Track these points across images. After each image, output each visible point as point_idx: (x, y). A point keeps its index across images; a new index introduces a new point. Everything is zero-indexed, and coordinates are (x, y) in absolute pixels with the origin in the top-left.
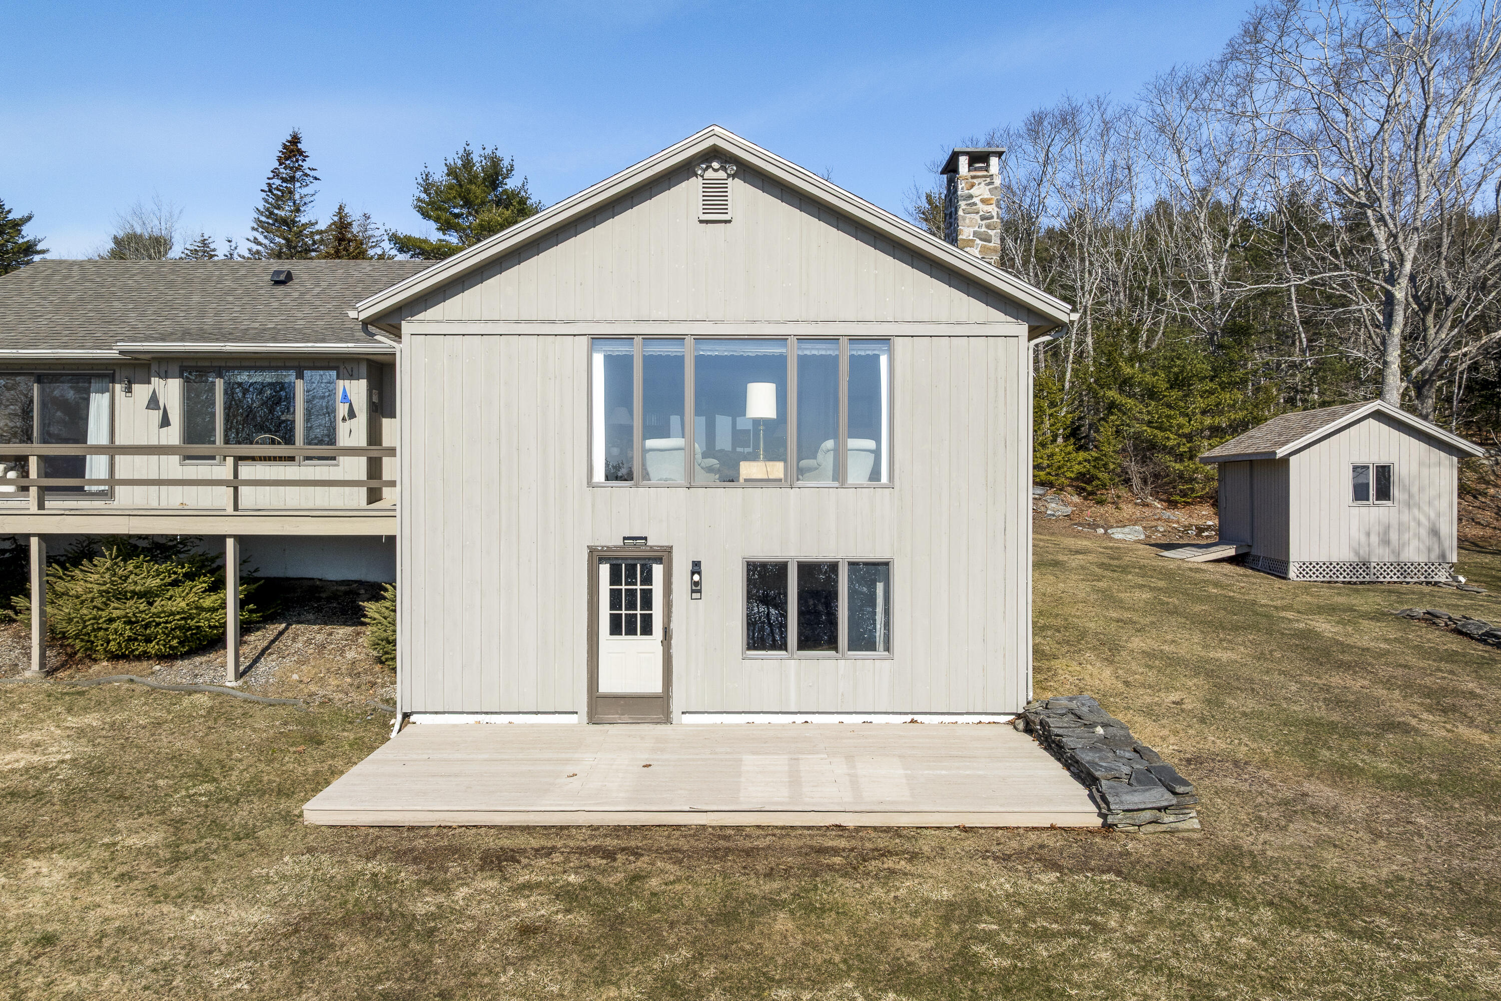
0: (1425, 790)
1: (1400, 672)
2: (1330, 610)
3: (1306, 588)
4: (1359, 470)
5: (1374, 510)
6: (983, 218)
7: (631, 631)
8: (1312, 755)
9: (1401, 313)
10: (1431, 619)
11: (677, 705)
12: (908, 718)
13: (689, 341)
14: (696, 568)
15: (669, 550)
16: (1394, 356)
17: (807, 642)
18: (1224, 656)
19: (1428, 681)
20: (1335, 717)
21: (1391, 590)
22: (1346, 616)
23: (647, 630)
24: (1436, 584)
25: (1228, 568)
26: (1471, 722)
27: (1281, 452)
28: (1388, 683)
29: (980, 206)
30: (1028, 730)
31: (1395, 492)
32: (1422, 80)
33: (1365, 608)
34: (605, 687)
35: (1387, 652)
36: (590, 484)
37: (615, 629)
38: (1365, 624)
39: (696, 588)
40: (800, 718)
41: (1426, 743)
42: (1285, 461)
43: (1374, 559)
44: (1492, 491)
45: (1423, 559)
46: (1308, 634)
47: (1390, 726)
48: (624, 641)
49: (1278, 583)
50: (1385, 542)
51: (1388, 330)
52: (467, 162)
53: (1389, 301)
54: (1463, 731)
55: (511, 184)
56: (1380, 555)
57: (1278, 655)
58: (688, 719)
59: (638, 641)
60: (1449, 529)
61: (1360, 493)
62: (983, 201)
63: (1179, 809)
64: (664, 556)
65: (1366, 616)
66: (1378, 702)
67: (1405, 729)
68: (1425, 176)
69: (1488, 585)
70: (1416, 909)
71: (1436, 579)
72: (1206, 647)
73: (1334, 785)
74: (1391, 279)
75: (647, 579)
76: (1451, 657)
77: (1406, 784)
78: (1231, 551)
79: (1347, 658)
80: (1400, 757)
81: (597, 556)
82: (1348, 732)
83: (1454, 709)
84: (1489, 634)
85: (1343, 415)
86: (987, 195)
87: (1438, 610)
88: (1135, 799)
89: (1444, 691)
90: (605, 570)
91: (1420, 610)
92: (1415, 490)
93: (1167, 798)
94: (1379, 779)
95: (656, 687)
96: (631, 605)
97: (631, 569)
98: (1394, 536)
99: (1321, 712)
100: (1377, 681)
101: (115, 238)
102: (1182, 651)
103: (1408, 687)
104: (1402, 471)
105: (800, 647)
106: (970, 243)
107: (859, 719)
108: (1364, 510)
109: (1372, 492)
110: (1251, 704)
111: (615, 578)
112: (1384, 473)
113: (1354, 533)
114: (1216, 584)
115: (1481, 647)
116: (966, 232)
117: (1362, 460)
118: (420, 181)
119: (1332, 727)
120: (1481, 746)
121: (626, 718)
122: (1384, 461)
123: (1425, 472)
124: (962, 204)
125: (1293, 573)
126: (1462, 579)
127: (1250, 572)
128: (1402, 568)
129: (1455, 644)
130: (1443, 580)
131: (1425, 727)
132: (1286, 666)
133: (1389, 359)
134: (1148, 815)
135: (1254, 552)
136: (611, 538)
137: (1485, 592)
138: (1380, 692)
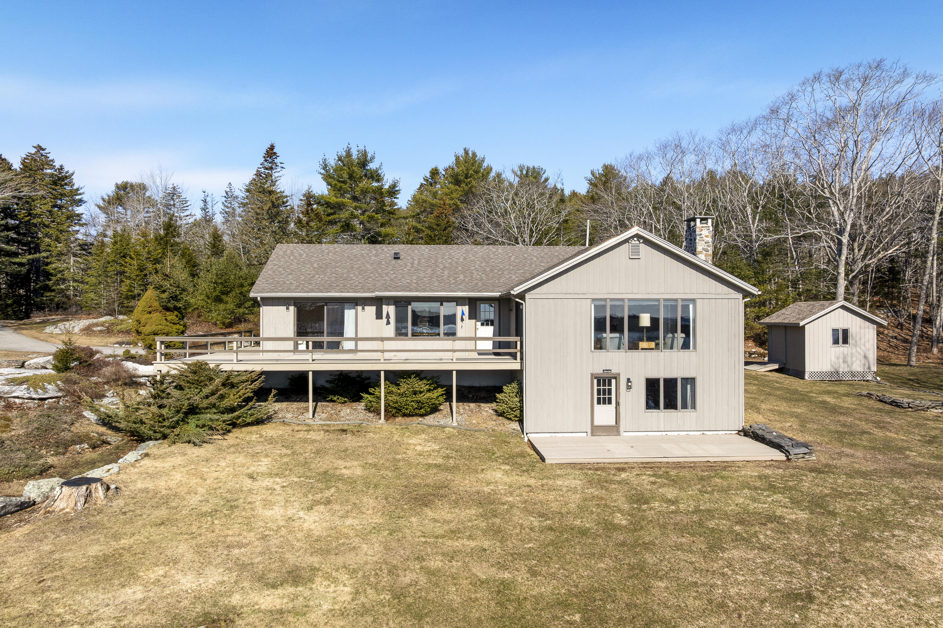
0: (879, 450)
1: (863, 416)
2: (829, 393)
3: (814, 382)
4: (835, 332)
5: (841, 348)
6: (706, 243)
7: (604, 403)
8: (841, 441)
9: (846, 249)
10: (869, 396)
11: (622, 429)
12: (701, 433)
13: (626, 301)
14: (629, 380)
15: (619, 374)
16: (842, 270)
17: (667, 407)
18: (799, 411)
19: (873, 418)
20: (845, 430)
21: (850, 384)
22: (835, 395)
23: (610, 403)
24: (867, 381)
25: (777, 375)
26: (890, 431)
27: (802, 324)
28: (860, 419)
29: (705, 238)
30: (745, 435)
31: (850, 340)
32: (855, 141)
33: (842, 392)
34: (596, 423)
35: (856, 409)
36: (591, 351)
37: (599, 403)
38: (844, 398)
39: (629, 388)
40: (664, 433)
41: (877, 437)
42: (803, 327)
43: (841, 370)
44: (886, 332)
45: (862, 370)
46: (824, 402)
47: (863, 432)
48: (602, 406)
49: (801, 381)
50: (845, 362)
51: (840, 257)
52: (349, 154)
53: (840, 243)
54: (888, 434)
55: (372, 166)
56: (843, 368)
57: (817, 410)
58: (625, 434)
59: (607, 406)
60: (873, 355)
61: (836, 342)
62: (706, 236)
63: (810, 454)
64: (616, 377)
65: (844, 395)
66: (858, 426)
67: (870, 433)
68: (856, 185)
69: (889, 381)
70: (882, 475)
71: (868, 379)
72: (790, 407)
73: (851, 449)
74: (841, 232)
75: (610, 384)
76: (880, 410)
77: (873, 448)
78: (776, 366)
79: (842, 411)
80: (870, 442)
81: (593, 376)
82: (851, 434)
83: (884, 427)
84: (893, 402)
85: (828, 307)
86: (707, 234)
87: (871, 392)
88: (797, 451)
89: (880, 422)
90: (595, 381)
91: (865, 393)
92: (858, 339)
93: (806, 451)
94: (865, 447)
95: (614, 423)
96: (604, 394)
97: (604, 381)
98: (849, 360)
99: (840, 428)
100: (855, 418)
101: (117, 184)
102: (782, 409)
103: (867, 420)
104: (853, 332)
105: (664, 408)
106: (701, 252)
107: (684, 433)
108: (837, 349)
109: (841, 340)
110: (815, 427)
111: (599, 384)
112: (845, 332)
113: (833, 359)
114: (777, 382)
115: (890, 406)
116: (699, 248)
117: (836, 327)
118: (321, 163)
119: (846, 433)
120: (895, 438)
121: (604, 434)
122: (845, 327)
123: (862, 331)
124: (698, 237)
125: (807, 376)
126: (878, 378)
127: (787, 376)
128: (853, 374)
129: (880, 405)
130: (870, 379)
131: (875, 433)
132: (821, 414)
133: (840, 271)
134: (801, 456)
135: (787, 367)
136: (599, 370)
137: (888, 384)
138: (858, 422)
